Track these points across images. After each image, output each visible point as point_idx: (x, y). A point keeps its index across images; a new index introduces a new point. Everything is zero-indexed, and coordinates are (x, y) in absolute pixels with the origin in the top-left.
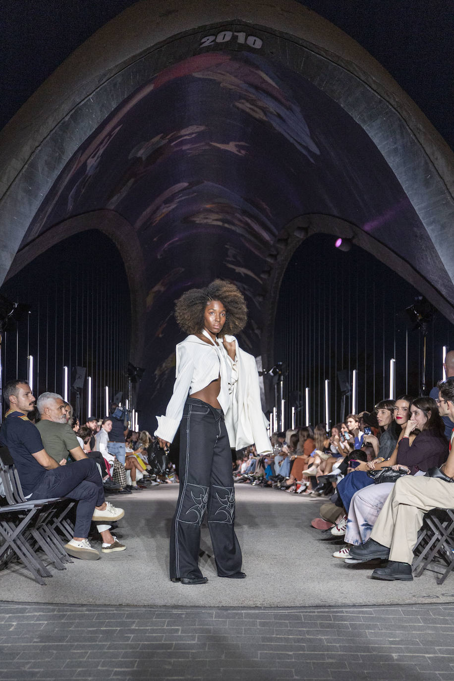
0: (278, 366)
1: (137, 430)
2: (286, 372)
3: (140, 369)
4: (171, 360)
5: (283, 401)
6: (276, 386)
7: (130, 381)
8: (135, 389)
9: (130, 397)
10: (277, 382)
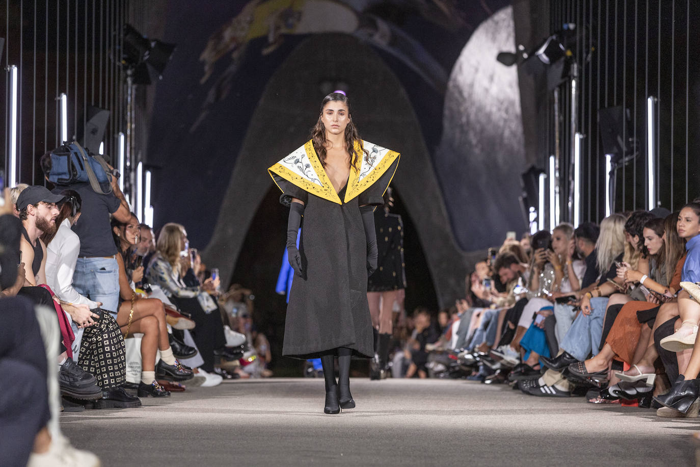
0: (563, 35)
1: (149, 222)
2: (587, 53)
3: (159, 44)
4: (248, 19)
5: (577, 138)
6: (556, 94)
7: (129, 81)
8: (145, 104)
9: (130, 126)
10: (560, 81)
